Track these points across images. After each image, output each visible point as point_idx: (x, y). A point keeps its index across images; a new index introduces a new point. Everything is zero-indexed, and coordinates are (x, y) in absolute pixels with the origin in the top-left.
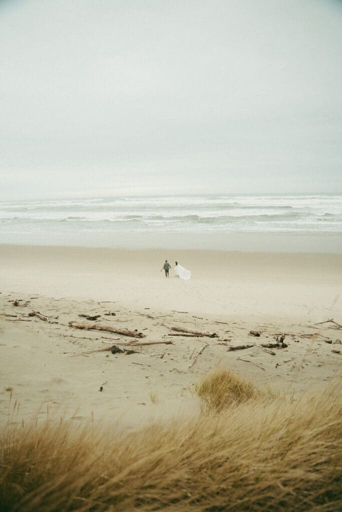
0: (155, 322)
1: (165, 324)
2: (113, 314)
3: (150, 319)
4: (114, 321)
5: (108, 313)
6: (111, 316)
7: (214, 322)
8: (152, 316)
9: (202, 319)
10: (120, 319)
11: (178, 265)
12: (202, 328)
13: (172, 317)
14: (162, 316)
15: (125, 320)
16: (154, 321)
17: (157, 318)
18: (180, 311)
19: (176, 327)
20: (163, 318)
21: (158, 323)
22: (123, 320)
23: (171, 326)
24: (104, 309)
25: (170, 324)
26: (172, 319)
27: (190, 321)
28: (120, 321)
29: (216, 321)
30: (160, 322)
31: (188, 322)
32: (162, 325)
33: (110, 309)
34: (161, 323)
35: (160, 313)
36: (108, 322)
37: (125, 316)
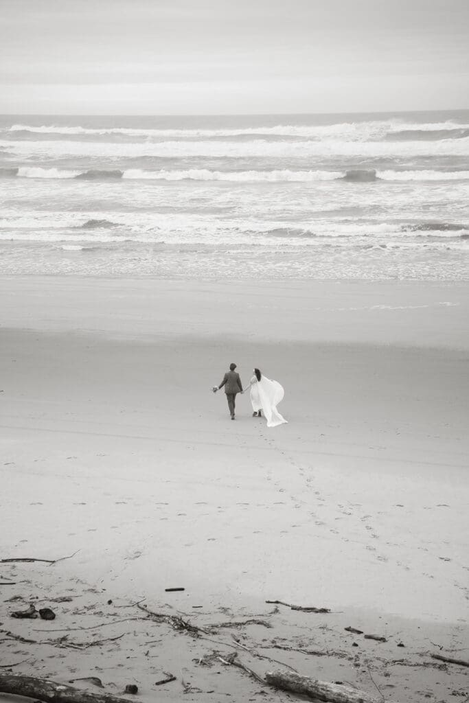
0: (203, 647)
1: (244, 659)
2: (47, 615)
3: (185, 638)
4: (50, 642)
5: (25, 608)
6: (39, 623)
7: (429, 660)
8: (193, 623)
9: (383, 640)
10: (71, 635)
11: (263, 377)
12: (384, 681)
13: (268, 626)
14: (229, 625)
15: (92, 640)
16: (199, 641)
17: (212, 630)
18: (298, 604)
19: (283, 671)
20: (234, 631)
21: (216, 654)
22: (81, 637)
23: (265, 669)
24: (9, 592)
25: (261, 658)
26: (269, 634)
27: (337, 646)
28: (72, 645)
29: (437, 651)
30: (220, 648)
31: (327, 654)
32: (232, 663)
33: (37, 592)
34: (227, 651)
35: (225, 610)
36: (26, 647)
37: (90, 620)
